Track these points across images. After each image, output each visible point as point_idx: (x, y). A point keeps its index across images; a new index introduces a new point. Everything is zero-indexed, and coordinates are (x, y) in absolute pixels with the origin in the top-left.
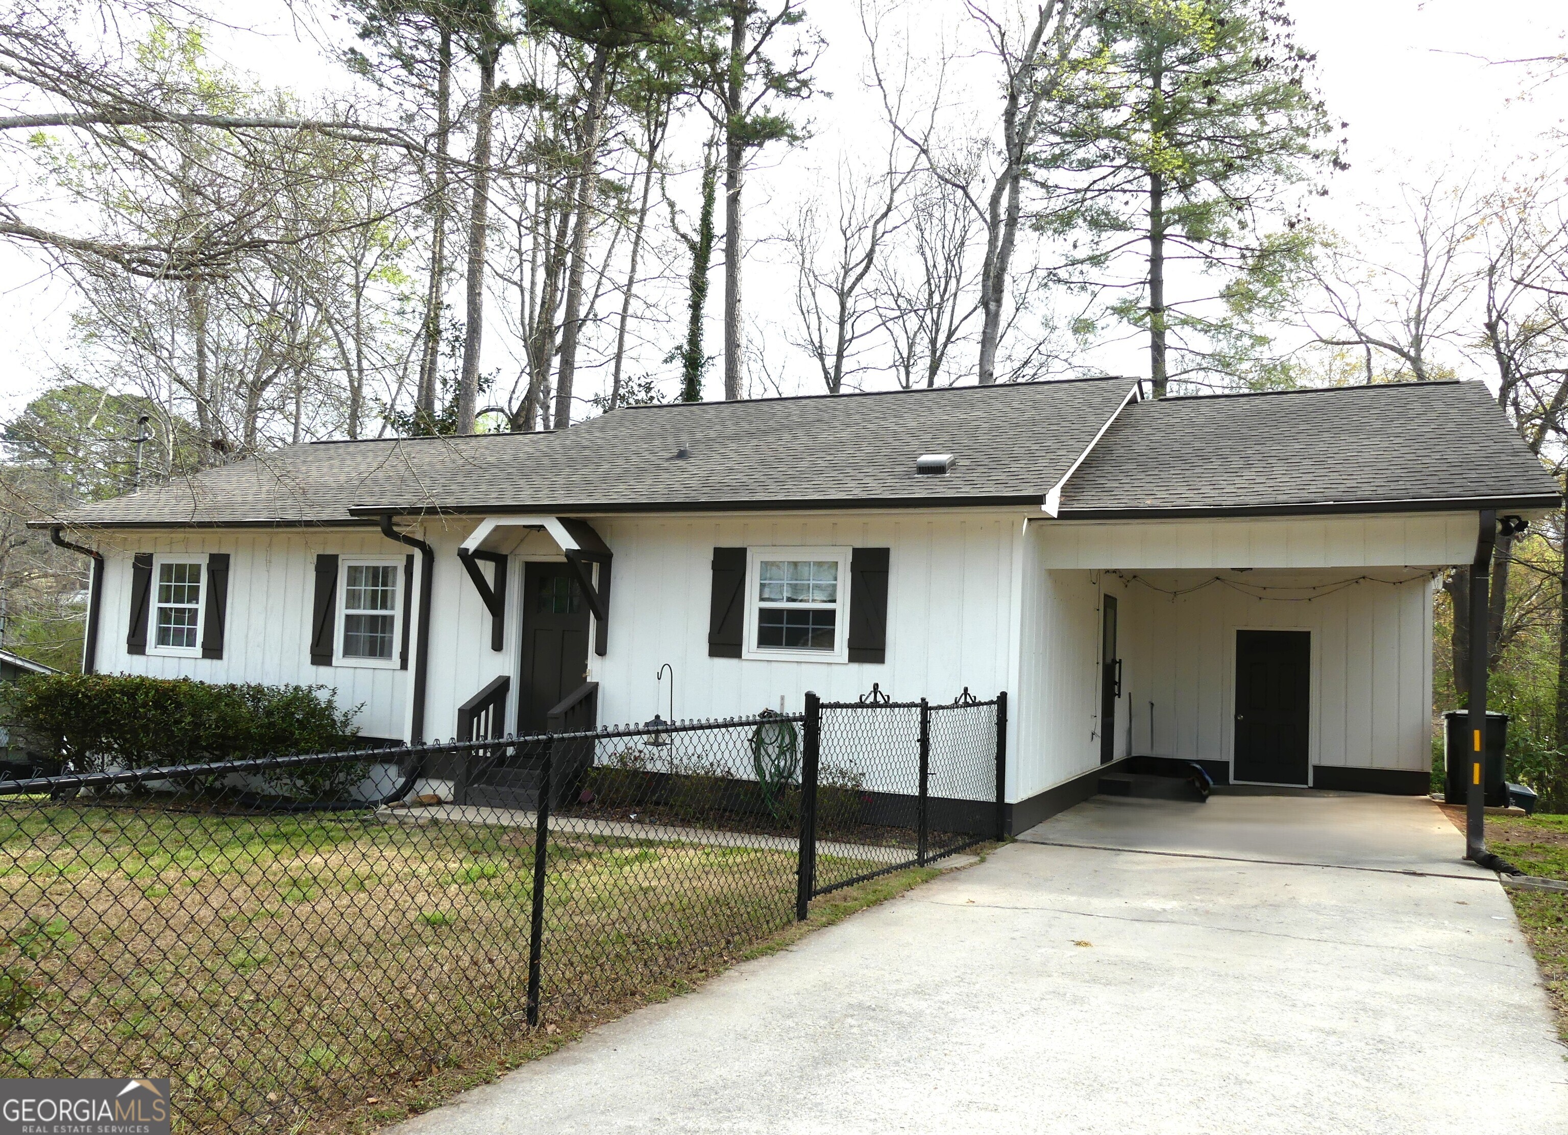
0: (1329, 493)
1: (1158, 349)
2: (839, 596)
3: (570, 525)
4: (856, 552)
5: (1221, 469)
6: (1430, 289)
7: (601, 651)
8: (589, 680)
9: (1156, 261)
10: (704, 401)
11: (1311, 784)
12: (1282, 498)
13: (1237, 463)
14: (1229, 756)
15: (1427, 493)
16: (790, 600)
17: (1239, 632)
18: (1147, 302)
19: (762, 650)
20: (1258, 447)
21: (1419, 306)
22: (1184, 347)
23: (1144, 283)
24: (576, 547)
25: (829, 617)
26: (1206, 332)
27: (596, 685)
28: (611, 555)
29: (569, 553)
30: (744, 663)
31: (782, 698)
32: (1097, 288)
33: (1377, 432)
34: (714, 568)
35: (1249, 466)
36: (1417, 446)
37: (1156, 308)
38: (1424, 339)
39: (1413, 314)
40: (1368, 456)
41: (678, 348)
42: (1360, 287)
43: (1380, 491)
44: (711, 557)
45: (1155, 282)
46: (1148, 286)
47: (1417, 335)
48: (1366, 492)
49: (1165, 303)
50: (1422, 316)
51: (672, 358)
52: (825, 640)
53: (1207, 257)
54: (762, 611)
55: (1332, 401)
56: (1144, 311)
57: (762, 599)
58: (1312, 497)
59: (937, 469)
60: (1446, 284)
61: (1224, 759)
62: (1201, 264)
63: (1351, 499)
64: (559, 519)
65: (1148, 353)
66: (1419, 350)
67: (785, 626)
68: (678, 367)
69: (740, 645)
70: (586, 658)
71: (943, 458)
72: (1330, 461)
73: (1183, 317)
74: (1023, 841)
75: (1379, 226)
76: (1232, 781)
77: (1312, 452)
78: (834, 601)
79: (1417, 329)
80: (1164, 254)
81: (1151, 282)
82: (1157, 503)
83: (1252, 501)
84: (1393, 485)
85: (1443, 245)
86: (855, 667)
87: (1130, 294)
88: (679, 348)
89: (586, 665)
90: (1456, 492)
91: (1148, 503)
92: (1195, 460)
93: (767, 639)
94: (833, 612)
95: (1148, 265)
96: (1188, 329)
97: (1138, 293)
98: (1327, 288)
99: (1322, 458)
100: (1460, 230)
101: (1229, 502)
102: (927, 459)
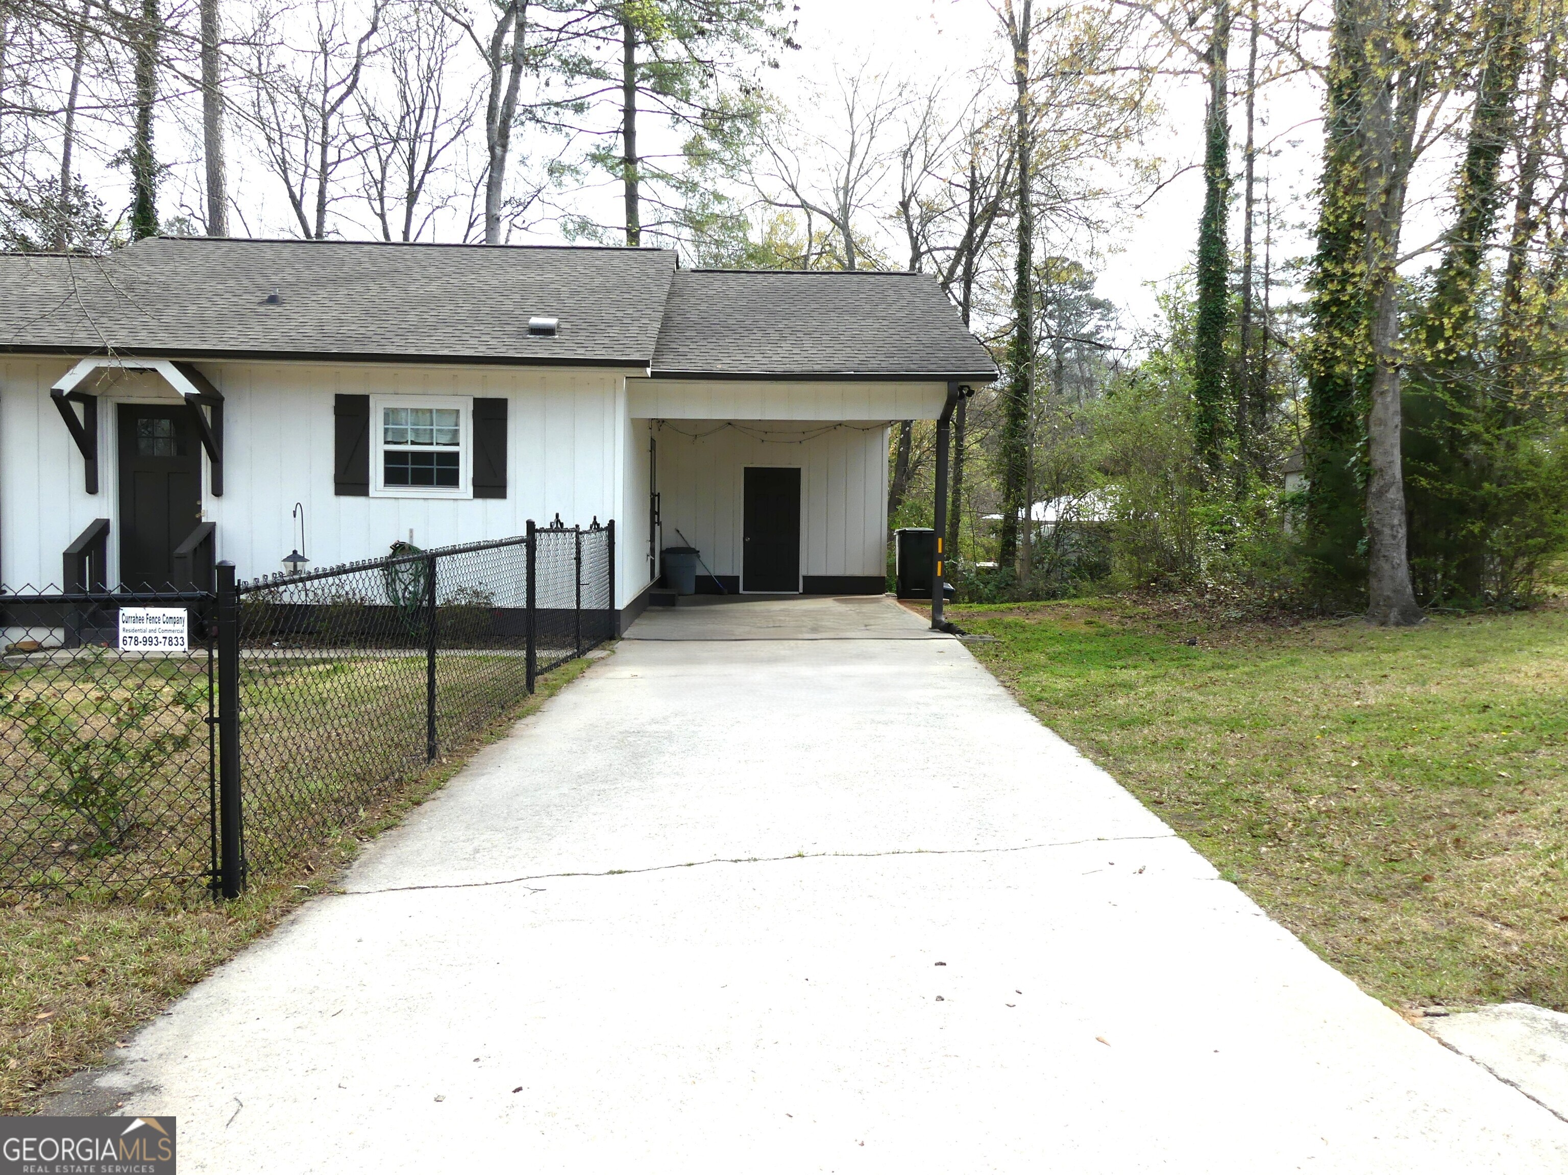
0: (849, 365)
1: (632, 198)
2: (462, 440)
3: (187, 370)
4: (476, 401)
5: (764, 340)
6: (856, 162)
7: (217, 491)
8: (204, 520)
9: (629, 112)
10: (232, 236)
11: (801, 590)
12: (817, 367)
13: (775, 336)
14: (739, 571)
15: (914, 368)
16: (413, 443)
17: (747, 470)
18: (620, 152)
19: (387, 489)
20: (786, 322)
21: (847, 178)
22: (656, 199)
23: (617, 132)
24: (196, 391)
25: (454, 458)
26: (678, 188)
27: (213, 525)
28: (222, 399)
29: (188, 396)
30: (372, 501)
31: (411, 531)
32: (573, 132)
33: (869, 315)
34: (336, 413)
35: (784, 339)
36: (899, 328)
37: (630, 159)
38: (852, 208)
39: (841, 184)
40: (868, 335)
41: (124, 152)
42: (798, 153)
43: (884, 364)
44: (332, 402)
45: (629, 134)
46: (621, 136)
47: (845, 204)
48: (874, 365)
49: (638, 155)
50: (851, 185)
51: (118, 162)
52: (450, 479)
53: (675, 113)
54: (387, 454)
55: (829, 283)
56: (617, 161)
57: (386, 442)
58: (837, 367)
59: (547, 331)
60: (869, 161)
61: (735, 574)
62: (668, 119)
63: (864, 370)
64: (173, 363)
65: (623, 201)
66: (847, 218)
67: (410, 466)
68: (126, 175)
69: (367, 485)
70: (199, 498)
71: (552, 321)
72: (842, 338)
73: (657, 172)
74: (629, 639)
75: (815, 99)
76: (741, 591)
77: (827, 328)
78: (458, 444)
79: (846, 199)
80: (637, 106)
81: (624, 133)
82: (725, 367)
83: (796, 369)
84: (891, 360)
85: (867, 125)
86: (479, 502)
87: (606, 141)
88: (126, 151)
89: (200, 507)
90: (934, 368)
91: (718, 367)
92: (740, 330)
93: (393, 477)
94: (456, 455)
95: (622, 116)
96: (662, 183)
97: (612, 141)
98: (775, 153)
99: (836, 334)
100: (881, 113)
101: (779, 369)
102: (535, 321)
